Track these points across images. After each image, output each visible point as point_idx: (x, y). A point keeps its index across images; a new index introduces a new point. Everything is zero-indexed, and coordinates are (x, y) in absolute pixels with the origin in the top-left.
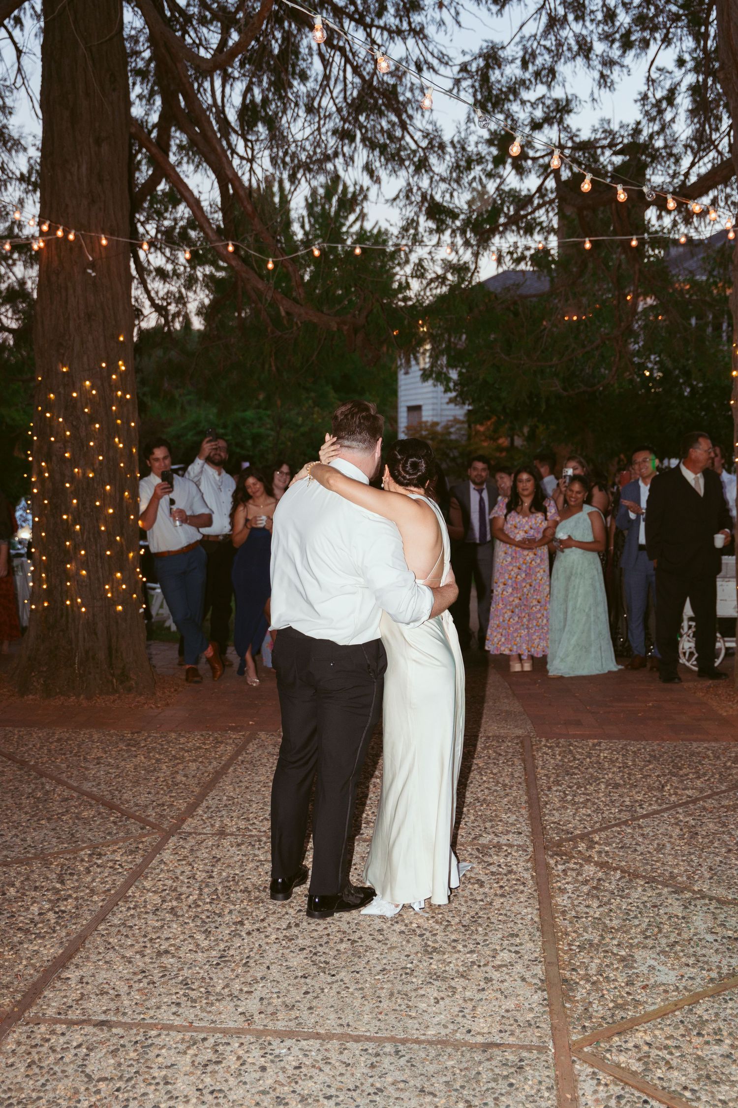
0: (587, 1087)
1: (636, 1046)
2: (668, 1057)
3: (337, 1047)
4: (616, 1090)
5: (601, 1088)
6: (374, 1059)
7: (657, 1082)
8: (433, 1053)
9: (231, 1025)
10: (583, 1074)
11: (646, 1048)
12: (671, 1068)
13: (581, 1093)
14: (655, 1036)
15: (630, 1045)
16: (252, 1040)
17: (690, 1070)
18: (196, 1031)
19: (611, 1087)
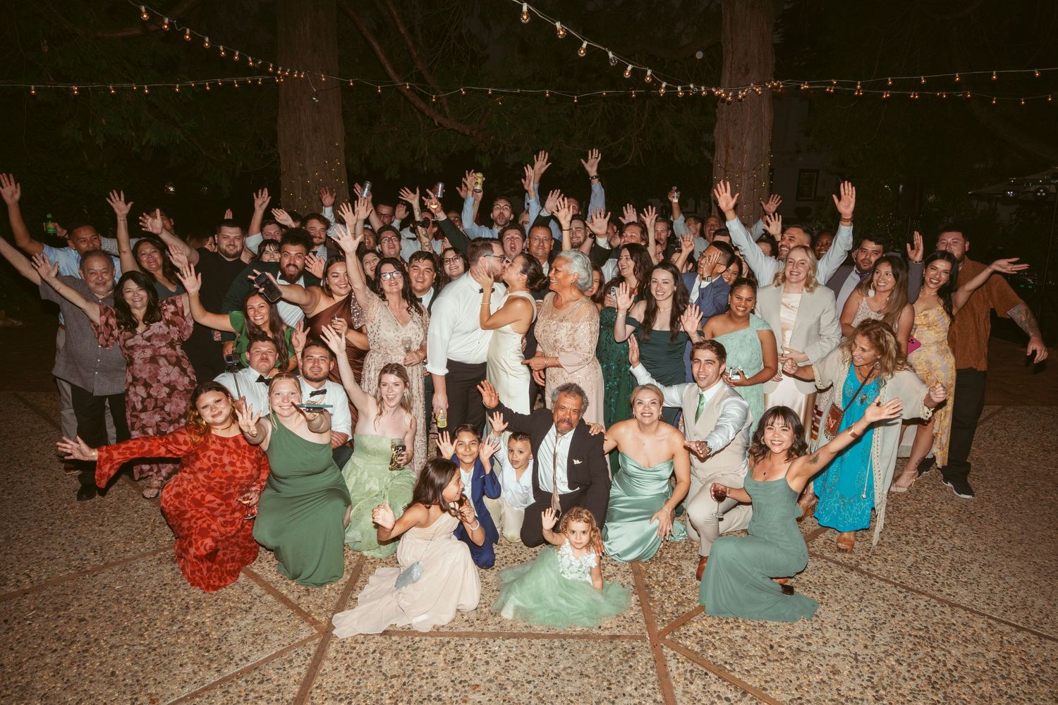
0: (672, 664)
1: (694, 634)
2: (713, 640)
3: (527, 643)
4: (689, 666)
5: (680, 665)
6: (550, 652)
7: (710, 659)
8: (583, 646)
9: (463, 630)
10: (669, 655)
11: (699, 634)
12: (716, 648)
13: (669, 669)
14: (703, 625)
15: (691, 632)
16: (477, 641)
17: (726, 649)
18: (442, 636)
19: (686, 664)
